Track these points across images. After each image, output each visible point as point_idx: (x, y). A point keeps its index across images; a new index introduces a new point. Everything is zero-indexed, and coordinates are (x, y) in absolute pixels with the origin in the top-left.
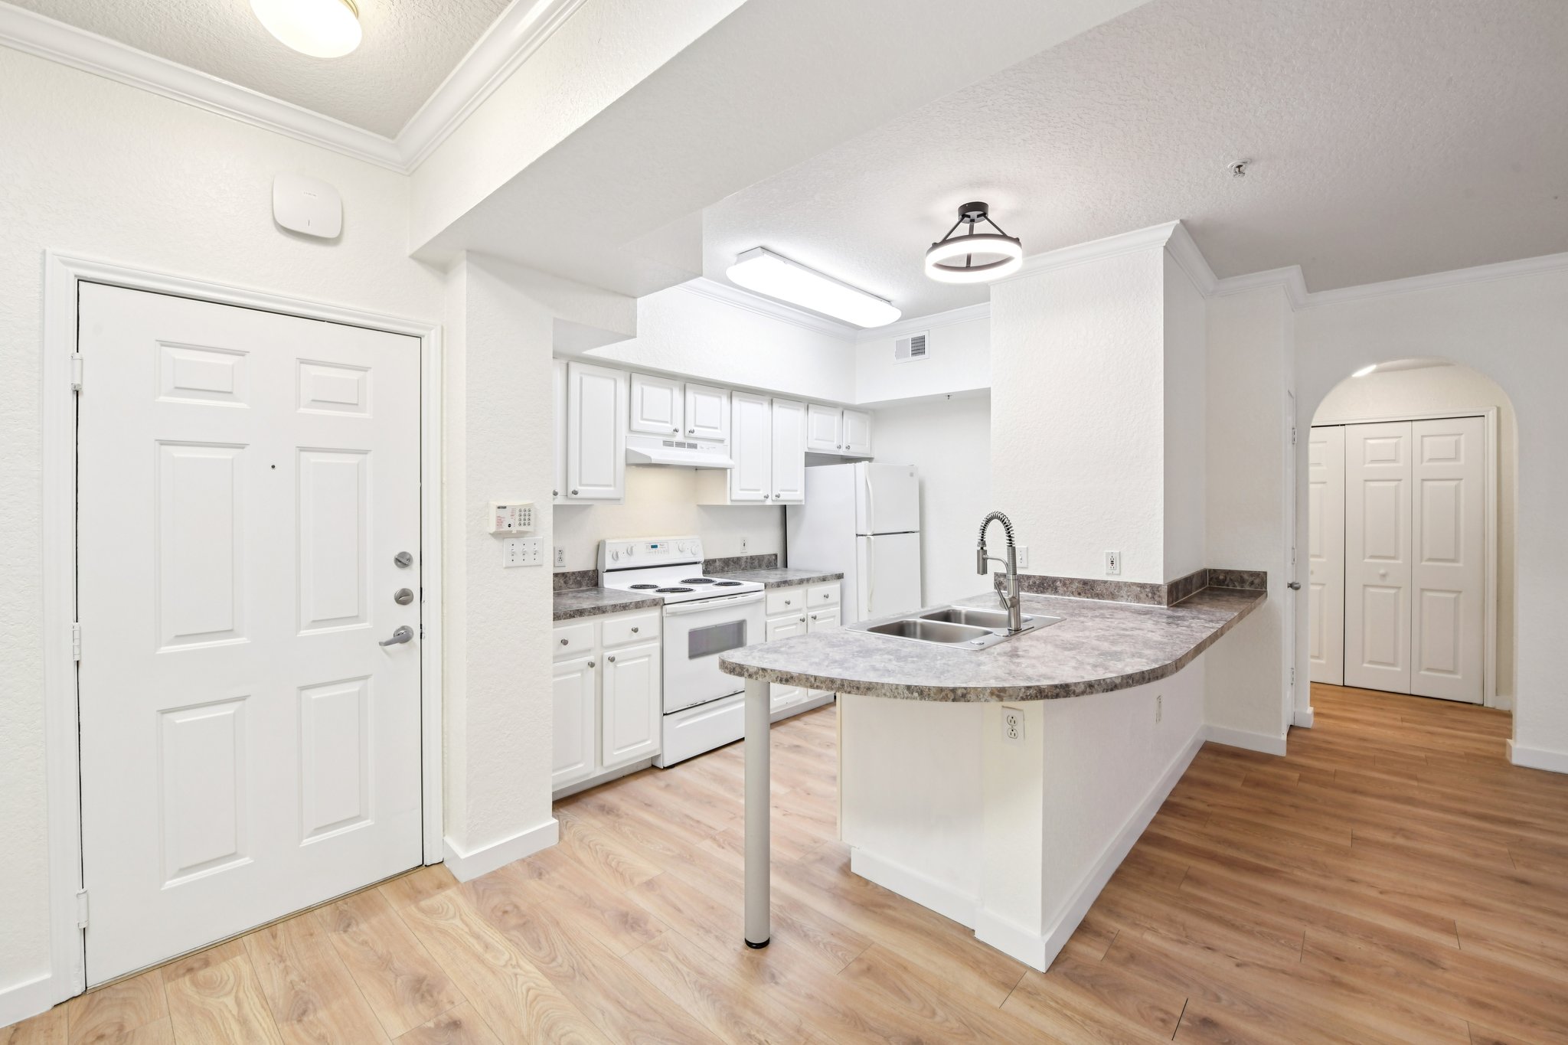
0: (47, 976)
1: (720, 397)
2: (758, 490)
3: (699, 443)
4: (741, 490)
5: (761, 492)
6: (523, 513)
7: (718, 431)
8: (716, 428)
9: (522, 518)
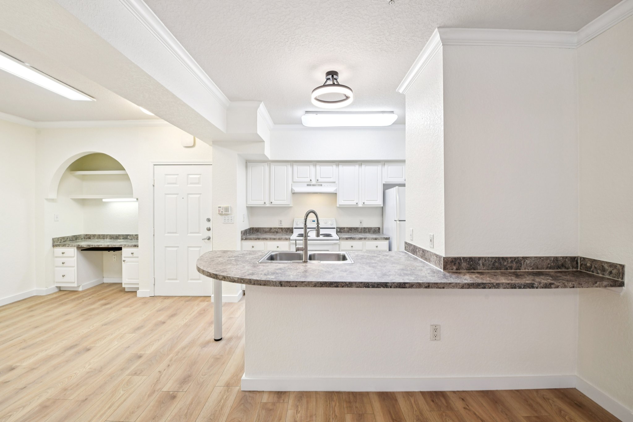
0: (149, 291)
1: (332, 166)
2: (354, 201)
3: (323, 184)
4: (344, 201)
5: (355, 201)
6: (226, 209)
7: (332, 179)
8: (331, 178)
9: (226, 210)
